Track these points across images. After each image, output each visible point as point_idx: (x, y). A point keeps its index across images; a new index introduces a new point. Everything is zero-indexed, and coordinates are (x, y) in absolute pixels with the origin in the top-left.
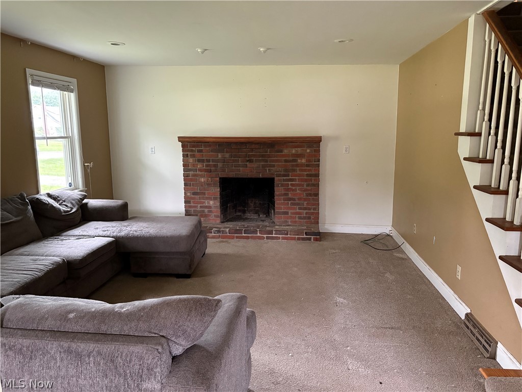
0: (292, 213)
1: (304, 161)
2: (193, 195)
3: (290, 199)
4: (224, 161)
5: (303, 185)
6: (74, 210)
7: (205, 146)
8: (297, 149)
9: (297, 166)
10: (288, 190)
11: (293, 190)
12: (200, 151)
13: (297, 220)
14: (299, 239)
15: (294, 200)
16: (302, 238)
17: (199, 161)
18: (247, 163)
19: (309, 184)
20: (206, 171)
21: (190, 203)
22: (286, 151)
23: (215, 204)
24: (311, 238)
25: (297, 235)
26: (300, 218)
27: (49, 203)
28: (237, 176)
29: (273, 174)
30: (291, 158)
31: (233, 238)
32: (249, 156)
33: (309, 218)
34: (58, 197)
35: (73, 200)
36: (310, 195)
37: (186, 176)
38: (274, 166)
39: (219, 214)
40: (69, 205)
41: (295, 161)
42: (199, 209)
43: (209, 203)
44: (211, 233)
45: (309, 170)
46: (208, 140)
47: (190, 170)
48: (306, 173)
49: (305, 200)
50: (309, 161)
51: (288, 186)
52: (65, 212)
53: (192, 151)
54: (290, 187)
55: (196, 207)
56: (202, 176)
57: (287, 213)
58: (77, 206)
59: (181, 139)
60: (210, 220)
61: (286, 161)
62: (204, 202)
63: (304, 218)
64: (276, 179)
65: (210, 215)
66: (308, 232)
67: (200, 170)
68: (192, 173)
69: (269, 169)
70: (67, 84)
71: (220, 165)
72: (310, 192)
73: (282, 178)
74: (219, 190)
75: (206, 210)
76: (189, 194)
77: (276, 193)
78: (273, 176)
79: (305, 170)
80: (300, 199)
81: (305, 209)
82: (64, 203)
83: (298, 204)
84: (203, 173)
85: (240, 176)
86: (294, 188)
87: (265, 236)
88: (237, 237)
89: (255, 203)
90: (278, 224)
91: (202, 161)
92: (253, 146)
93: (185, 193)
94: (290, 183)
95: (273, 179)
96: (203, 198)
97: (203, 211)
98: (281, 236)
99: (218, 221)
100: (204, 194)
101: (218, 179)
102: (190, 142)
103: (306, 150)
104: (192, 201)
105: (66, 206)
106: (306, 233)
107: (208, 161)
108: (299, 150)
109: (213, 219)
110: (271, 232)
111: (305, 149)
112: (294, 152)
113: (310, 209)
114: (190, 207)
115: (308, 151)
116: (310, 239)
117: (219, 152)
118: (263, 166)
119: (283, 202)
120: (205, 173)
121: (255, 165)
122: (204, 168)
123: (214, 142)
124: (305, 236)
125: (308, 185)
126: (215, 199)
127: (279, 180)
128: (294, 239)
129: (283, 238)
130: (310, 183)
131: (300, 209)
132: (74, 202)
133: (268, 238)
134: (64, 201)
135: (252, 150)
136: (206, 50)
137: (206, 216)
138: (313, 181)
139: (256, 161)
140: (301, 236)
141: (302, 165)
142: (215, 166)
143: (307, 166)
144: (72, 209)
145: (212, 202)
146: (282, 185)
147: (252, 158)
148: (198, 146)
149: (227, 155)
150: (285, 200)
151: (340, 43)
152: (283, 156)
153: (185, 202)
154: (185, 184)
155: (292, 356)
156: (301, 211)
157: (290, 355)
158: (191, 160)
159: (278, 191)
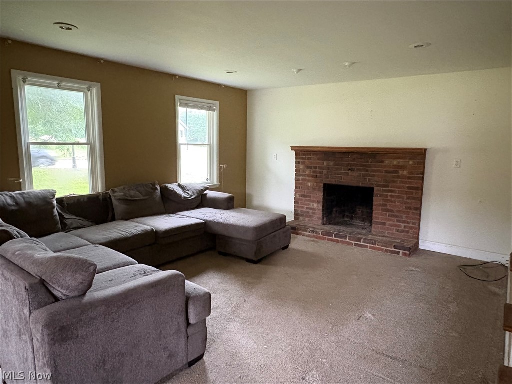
0: (390, 225)
1: (405, 173)
2: (301, 197)
3: (388, 211)
4: (329, 169)
5: (403, 198)
6: (193, 198)
7: (314, 155)
8: (399, 161)
9: (399, 177)
10: (387, 201)
11: (392, 202)
12: (308, 159)
13: (395, 232)
14: (387, 251)
15: (392, 211)
16: (390, 251)
17: (308, 167)
18: (349, 172)
19: (410, 197)
20: (313, 177)
21: (299, 204)
22: (387, 162)
23: (318, 207)
24: (400, 252)
25: (385, 247)
26: (398, 231)
27: (174, 190)
28: (339, 184)
29: (373, 184)
30: (392, 170)
31: (325, 239)
32: (351, 165)
33: (408, 232)
34: (186, 187)
35: (195, 190)
36: (410, 208)
37: (297, 180)
38: (374, 176)
39: (321, 216)
40: (191, 193)
41: (397, 172)
42: (305, 210)
43: (313, 205)
44: (307, 232)
45: (410, 183)
46: (316, 150)
47: (301, 175)
48: (407, 186)
49: (404, 212)
50: (412, 173)
51: (387, 197)
52: (185, 198)
53: (303, 159)
54: (389, 198)
55: (303, 208)
56: (309, 181)
57: (384, 224)
58: (196, 195)
59: (293, 148)
60: (313, 221)
61: (387, 172)
62: (310, 205)
63: (403, 232)
64: (376, 189)
65: (313, 217)
66: (398, 246)
67: (309, 176)
68: (302, 177)
69: (369, 179)
70: (209, 105)
71: (325, 172)
72: (410, 206)
73: (382, 189)
74: (322, 194)
75: (311, 212)
76: (298, 196)
77: (375, 203)
78: (372, 186)
79: (406, 183)
80: (399, 211)
81: (404, 222)
82: (188, 192)
83: (396, 217)
84: (310, 178)
85: (341, 184)
86: (393, 200)
87: (354, 243)
88: (329, 240)
89: (363, 212)
90: (374, 233)
91: (311, 168)
92: (355, 156)
93: (295, 194)
94: (389, 194)
95: (373, 189)
96: (308, 201)
97: (308, 212)
98: (369, 245)
99: (320, 222)
100: (310, 197)
101: (322, 185)
102: (301, 151)
103: (409, 162)
104: (300, 202)
105: (188, 194)
106: (394, 246)
107: (316, 168)
108: (402, 162)
109: (316, 221)
110: (359, 240)
111: (407, 161)
112: (395, 163)
113: (408, 223)
114: (298, 207)
115: (411, 163)
116: (398, 253)
117: (325, 161)
118: (364, 176)
119: (381, 212)
120: (312, 179)
121: (356, 174)
122: (312, 174)
123: (319, 152)
124: (393, 249)
125: (408, 198)
126: (318, 202)
127: (378, 190)
128: (382, 250)
129: (371, 248)
130: (412, 196)
131: (398, 221)
132: (195, 191)
133: (356, 245)
134: (189, 190)
135: (354, 160)
136: (301, 70)
137: (311, 217)
138: (414, 194)
139: (359, 170)
140: (390, 249)
141: (404, 177)
142: (321, 173)
143: (409, 178)
144: (192, 196)
145: (316, 205)
146: (381, 196)
147: (354, 167)
148: (308, 155)
149: (332, 164)
150: (383, 210)
151: (416, 49)
152: (385, 167)
153: (295, 203)
154: (296, 187)
155: (267, 349)
156: (399, 224)
157: (266, 347)
158: (302, 167)
159: (377, 201)
